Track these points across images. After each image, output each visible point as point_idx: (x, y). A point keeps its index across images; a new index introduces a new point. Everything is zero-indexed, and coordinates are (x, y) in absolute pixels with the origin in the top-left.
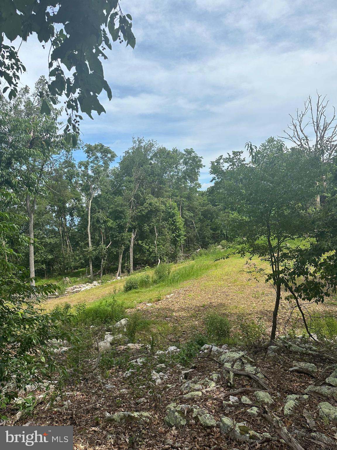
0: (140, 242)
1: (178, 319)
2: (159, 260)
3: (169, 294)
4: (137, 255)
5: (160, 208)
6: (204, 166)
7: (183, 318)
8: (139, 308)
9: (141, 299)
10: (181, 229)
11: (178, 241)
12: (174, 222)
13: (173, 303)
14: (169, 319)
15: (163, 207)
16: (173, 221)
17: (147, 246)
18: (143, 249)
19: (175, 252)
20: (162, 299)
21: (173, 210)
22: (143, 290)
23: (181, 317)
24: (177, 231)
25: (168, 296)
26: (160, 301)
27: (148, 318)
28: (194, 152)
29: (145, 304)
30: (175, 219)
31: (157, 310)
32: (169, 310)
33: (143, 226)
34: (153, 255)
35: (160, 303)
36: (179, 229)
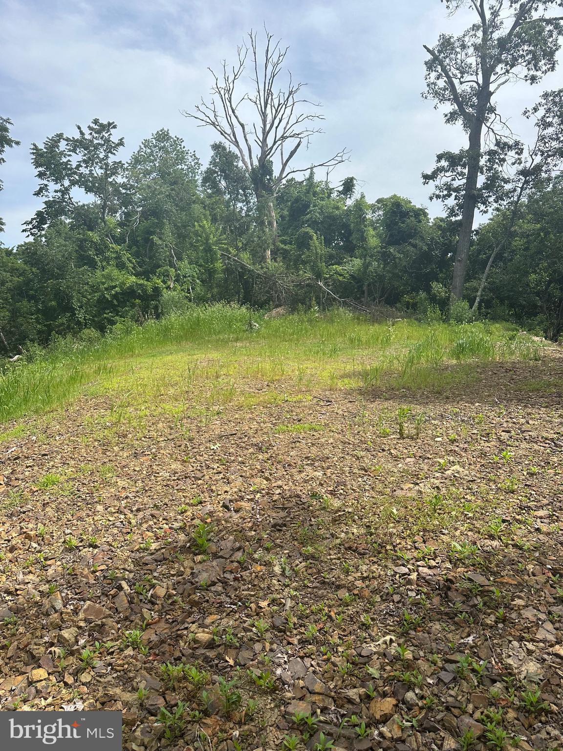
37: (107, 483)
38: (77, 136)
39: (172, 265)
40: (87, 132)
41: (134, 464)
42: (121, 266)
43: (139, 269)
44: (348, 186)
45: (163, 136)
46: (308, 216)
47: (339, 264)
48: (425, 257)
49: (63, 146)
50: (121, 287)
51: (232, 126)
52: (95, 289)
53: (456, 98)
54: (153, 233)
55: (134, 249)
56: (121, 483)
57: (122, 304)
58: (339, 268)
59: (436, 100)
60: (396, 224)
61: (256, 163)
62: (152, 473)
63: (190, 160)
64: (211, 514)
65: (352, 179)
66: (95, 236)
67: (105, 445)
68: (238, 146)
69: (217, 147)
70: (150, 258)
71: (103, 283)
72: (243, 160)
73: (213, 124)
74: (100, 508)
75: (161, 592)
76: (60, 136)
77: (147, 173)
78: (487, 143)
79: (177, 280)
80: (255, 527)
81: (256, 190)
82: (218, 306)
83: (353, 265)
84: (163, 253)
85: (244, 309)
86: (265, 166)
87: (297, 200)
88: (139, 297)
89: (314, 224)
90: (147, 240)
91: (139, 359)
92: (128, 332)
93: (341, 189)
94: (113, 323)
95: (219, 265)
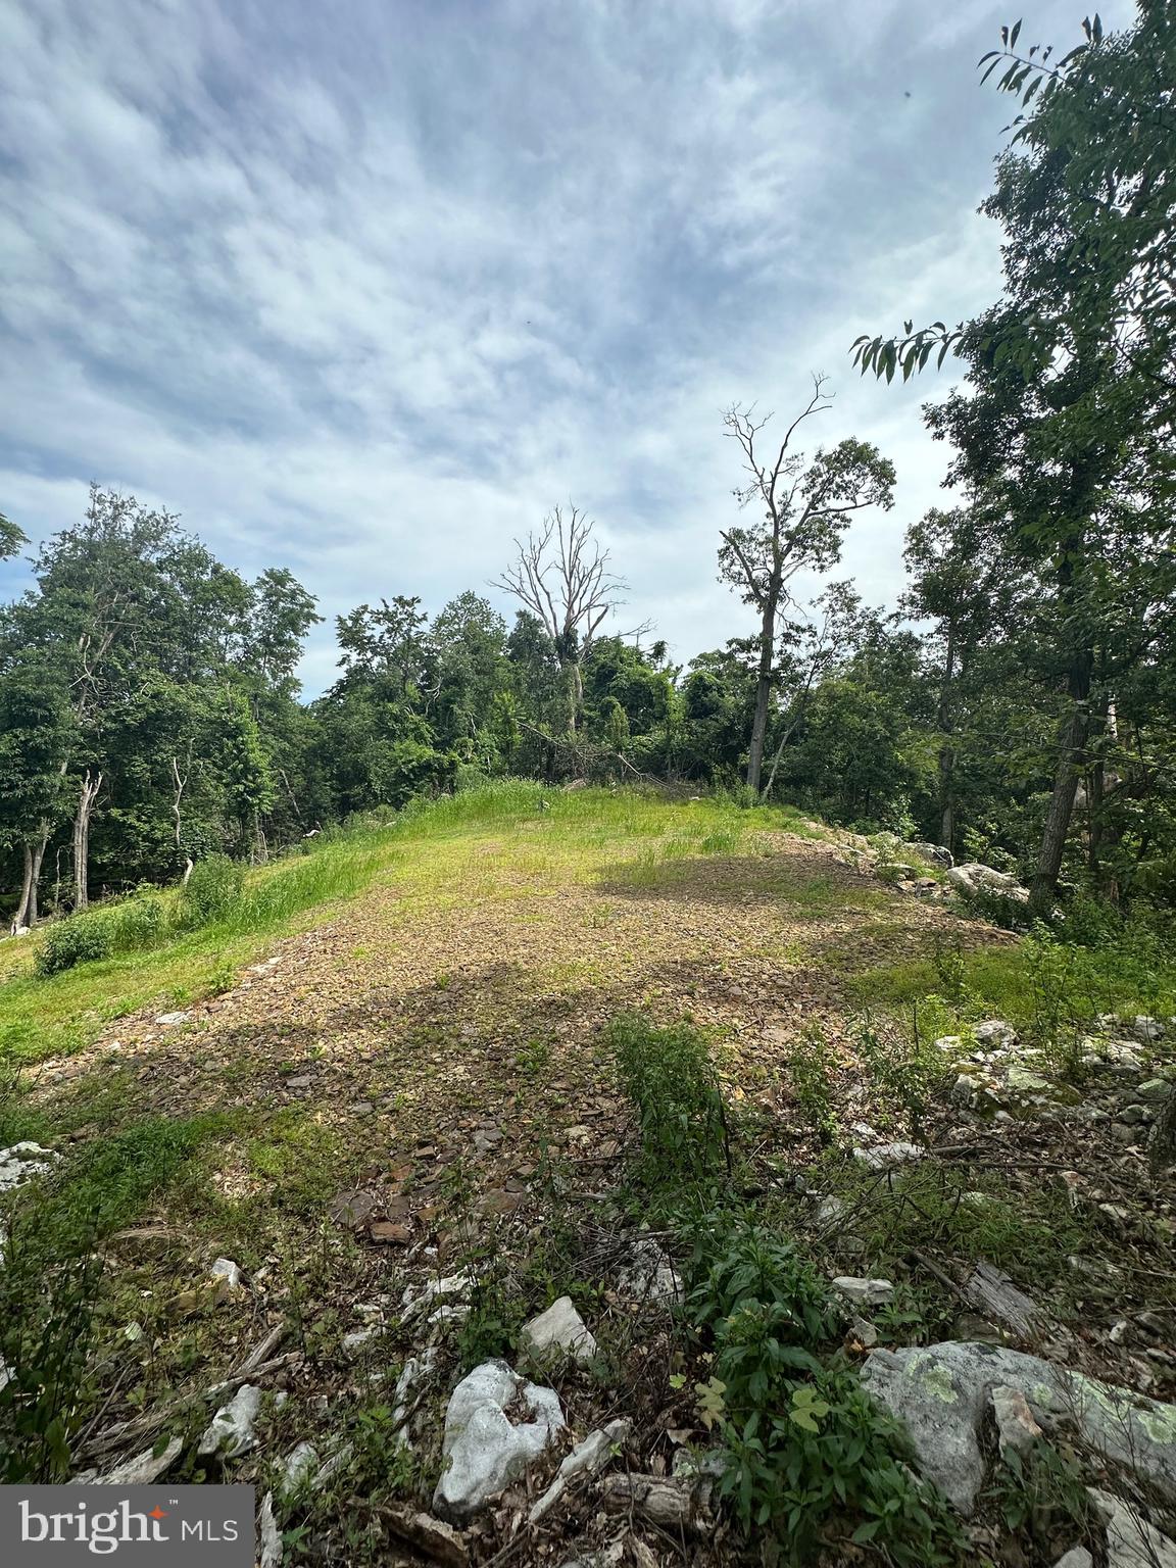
0: (115, 812)
1: (356, 1073)
2: (189, 862)
3: (261, 959)
4: (102, 853)
5: (192, 710)
6: (323, 620)
7: (377, 1061)
8: (116, 1045)
9: (124, 997)
10: (260, 772)
11: (253, 805)
12: (241, 751)
13: (294, 995)
14: (304, 1081)
15: (200, 708)
16: (236, 746)
17: (145, 822)
18: (129, 834)
19: (244, 839)
20: (234, 984)
21: (237, 715)
22: (135, 959)
23: (366, 1056)
24: (250, 778)
25: (260, 969)
26: (226, 996)
27: (177, 1103)
28: (292, 580)
29: (150, 1019)
30: (243, 743)
31: (224, 1040)
32: (291, 1031)
33: (125, 761)
34: (166, 847)
35: (230, 1004)
36: (257, 772)
37: (394, 954)
38: (382, 609)
39: (470, 735)
40: (391, 603)
41: (413, 942)
42: (419, 738)
43: (437, 738)
44: (659, 650)
45: (468, 598)
46: (614, 683)
47: (644, 733)
48: (728, 731)
49: (366, 617)
50: (418, 761)
51: (536, 594)
52: (393, 762)
53: (752, 582)
54: (453, 702)
55: (434, 719)
56: (403, 954)
57: (418, 777)
58: (643, 739)
59: (733, 584)
60: (699, 697)
61: (561, 631)
62: (423, 948)
63: (496, 624)
64: (452, 972)
65: (663, 643)
66: (394, 708)
67: (396, 928)
68: (542, 614)
69: (522, 614)
70: (449, 726)
71: (401, 758)
72: (548, 628)
73: (518, 591)
74: (390, 968)
75: (419, 1005)
76: (365, 607)
77: (452, 635)
78: (779, 628)
79: (475, 750)
80: (474, 979)
81: (560, 658)
82: (515, 780)
83: (657, 735)
84: (463, 722)
85: (538, 785)
86: (569, 635)
87: (603, 666)
88: (436, 770)
89: (618, 692)
90: (447, 709)
91: (430, 842)
92: (422, 808)
93: (652, 652)
94: (409, 797)
95: (517, 737)
